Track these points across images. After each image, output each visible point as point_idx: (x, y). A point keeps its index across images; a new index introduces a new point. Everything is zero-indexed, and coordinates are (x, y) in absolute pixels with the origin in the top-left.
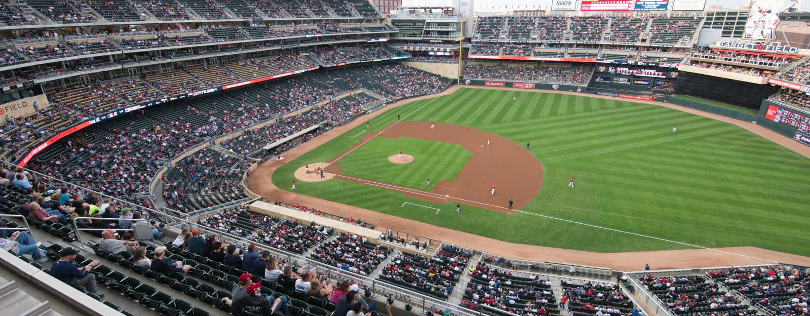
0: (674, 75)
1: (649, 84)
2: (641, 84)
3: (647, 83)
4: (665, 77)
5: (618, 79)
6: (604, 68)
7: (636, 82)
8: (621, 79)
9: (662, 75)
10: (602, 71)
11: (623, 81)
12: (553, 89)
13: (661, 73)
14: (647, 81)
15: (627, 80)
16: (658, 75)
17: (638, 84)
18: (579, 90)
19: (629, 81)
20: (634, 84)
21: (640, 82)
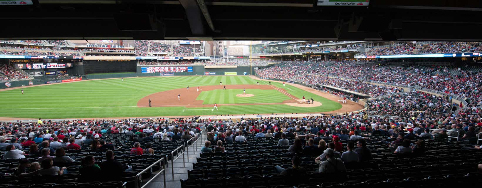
0: (69, 65)
1: (55, 74)
2: (50, 75)
3: (54, 73)
4: (65, 67)
5: (33, 73)
6: (22, 65)
7: (47, 73)
8: (36, 73)
9: (63, 66)
10: (21, 67)
11: (38, 74)
12: (7, 87)
13: (62, 65)
14: (54, 72)
15: (40, 73)
16: (61, 66)
17: (49, 75)
18: (31, 83)
19: (42, 73)
20: (46, 75)
21: (49, 73)
